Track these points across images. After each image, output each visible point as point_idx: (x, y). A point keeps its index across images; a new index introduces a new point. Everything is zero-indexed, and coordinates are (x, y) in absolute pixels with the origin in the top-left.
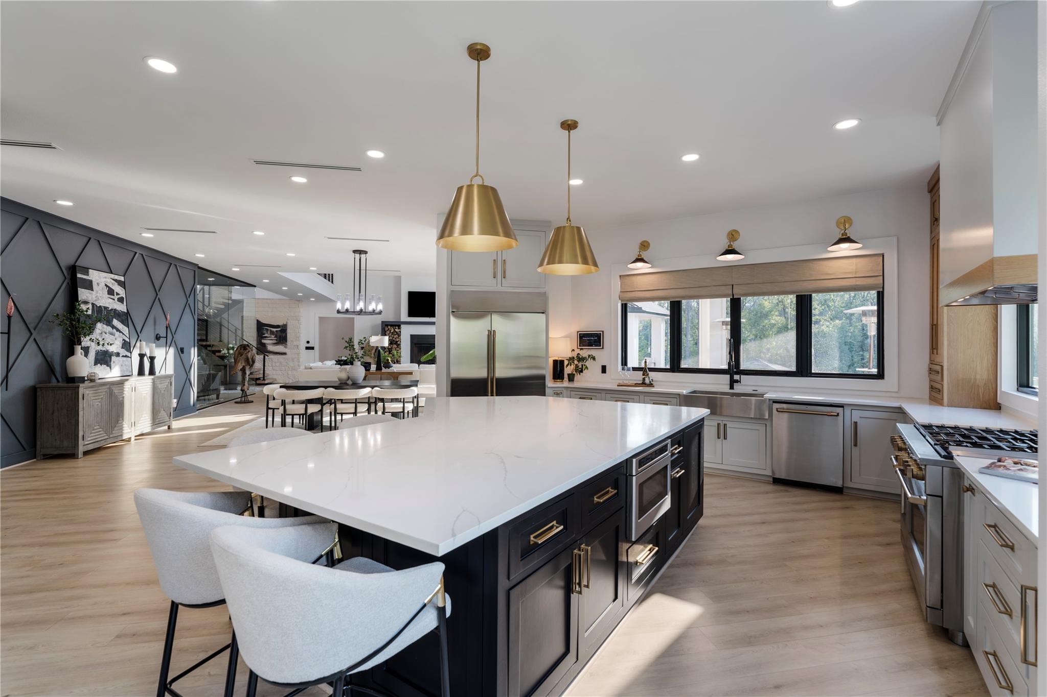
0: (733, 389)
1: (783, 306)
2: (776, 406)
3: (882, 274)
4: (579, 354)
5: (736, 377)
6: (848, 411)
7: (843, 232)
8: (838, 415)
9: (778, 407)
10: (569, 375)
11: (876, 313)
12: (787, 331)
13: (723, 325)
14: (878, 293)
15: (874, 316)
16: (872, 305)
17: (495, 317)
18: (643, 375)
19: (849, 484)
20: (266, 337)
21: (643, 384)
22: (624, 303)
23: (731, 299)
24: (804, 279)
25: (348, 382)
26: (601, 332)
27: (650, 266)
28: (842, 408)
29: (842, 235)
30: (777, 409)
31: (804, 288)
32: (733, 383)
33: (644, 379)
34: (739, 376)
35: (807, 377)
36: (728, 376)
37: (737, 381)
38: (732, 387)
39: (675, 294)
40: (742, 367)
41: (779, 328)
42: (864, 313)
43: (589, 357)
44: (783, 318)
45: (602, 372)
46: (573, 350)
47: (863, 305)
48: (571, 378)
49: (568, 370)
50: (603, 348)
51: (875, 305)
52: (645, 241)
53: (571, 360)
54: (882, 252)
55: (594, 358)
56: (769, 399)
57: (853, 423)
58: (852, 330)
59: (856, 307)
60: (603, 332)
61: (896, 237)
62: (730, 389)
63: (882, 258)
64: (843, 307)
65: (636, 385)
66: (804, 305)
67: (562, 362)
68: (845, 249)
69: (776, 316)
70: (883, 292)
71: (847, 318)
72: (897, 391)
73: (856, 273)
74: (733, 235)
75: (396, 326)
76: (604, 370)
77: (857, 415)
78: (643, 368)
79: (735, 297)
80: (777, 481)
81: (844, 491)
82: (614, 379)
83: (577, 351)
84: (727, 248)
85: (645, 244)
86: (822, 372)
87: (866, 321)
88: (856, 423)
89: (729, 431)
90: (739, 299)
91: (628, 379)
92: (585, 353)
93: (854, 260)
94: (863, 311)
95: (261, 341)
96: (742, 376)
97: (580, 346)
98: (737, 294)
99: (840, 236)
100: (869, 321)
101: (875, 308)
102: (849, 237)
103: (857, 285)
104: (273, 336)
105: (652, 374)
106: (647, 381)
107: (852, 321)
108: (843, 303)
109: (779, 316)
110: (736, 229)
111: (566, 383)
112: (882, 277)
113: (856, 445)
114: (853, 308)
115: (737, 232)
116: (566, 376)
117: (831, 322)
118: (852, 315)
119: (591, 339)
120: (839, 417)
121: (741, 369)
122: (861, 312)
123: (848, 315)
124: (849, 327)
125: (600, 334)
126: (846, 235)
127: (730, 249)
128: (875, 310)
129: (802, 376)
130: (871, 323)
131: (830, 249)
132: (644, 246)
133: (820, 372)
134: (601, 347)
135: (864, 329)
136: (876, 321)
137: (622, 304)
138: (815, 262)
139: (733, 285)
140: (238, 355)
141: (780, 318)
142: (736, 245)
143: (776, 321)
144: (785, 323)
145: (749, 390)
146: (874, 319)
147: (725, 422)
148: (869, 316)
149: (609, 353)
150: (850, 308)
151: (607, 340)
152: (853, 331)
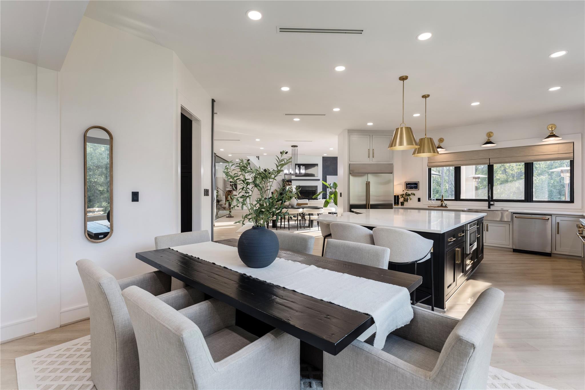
0: (490, 208)
1: (504, 168)
2: (515, 215)
3: (573, 152)
4: (407, 192)
5: (492, 203)
6: (554, 217)
7: (551, 132)
8: (549, 219)
9: (515, 216)
10: (401, 202)
11: (570, 171)
12: (507, 183)
13: (473, 178)
14: (571, 161)
15: (568, 173)
16: (567, 167)
17: (370, 176)
18: (441, 202)
19: (554, 252)
20: (228, 187)
21: (442, 206)
22: (429, 168)
23: (488, 165)
24: (529, 155)
25: (289, 206)
26: (418, 182)
27: (445, 150)
28: (551, 216)
29: (551, 133)
30: (516, 217)
31: (529, 159)
32: (490, 206)
33: (442, 204)
34: (493, 202)
35: (530, 202)
36: (487, 203)
37: (492, 205)
38: (489, 207)
39: (457, 163)
40: (494, 198)
41: (502, 181)
42: (562, 171)
43: (411, 194)
44: (505, 175)
45: (418, 201)
46: (404, 191)
47: (560, 167)
48: (402, 204)
49: (401, 200)
50: (419, 190)
51: (568, 167)
52: (441, 138)
53: (402, 195)
54: (573, 141)
55: (414, 195)
56: (511, 212)
57: (556, 223)
58: (552, 182)
59: (556, 168)
60: (419, 182)
61: (581, 134)
62: (489, 208)
63: (573, 144)
64: (546, 168)
65: (438, 207)
66: (529, 168)
67: (398, 196)
68: (552, 140)
69: (501, 174)
70: (573, 161)
71: (549, 175)
72: (581, 208)
73: (558, 151)
74: (489, 135)
75: (289, 181)
76: (419, 200)
77: (559, 219)
78: (441, 199)
79: (490, 164)
80: (515, 251)
81: (552, 255)
82: (425, 204)
83: (405, 192)
84: (487, 141)
85: (442, 140)
86: (539, 200)
87: (563, 175)
88: (558, 223)
89: (489, 227)
90: (493, 165)
91: (433, 204)
92: (410, 192)
93: (557, 145)
94: (561, 170)
95: (226, 189)
96: (495, 202)
97: (406, 189)
98: (492, 163)
99: (549, 134)
100: (566, 175)
101: (569, 168)
102: (554, 135)
103: (558, 157)
104: (231, 187)
105: (445, 202)
106: (444, 205)
107: (553, 177)
108: (546, 165)
109: (502, 174)
110: (491, 131)
111: (400, 206)
112: (573, 153)
113: (558, 233)
114: (554, 168)
115: (492, 133)
116: (400, 203)
117: (538, 177)
118: (553, 172)
119: (413, 186)
120: (549, 220)
121: (494, 199)
122: (560, 171)
123: (550, 173)
124: (551, 180)
125: (417, 183)
126: (553, 134)
127: (489, 141)
128: (569, 170)
129: (528, 202)
130: (567, 177)
131: (543, 140)
132: (441, 140)
133: (537, 200)
134: (418, 189)
135: (561, 182)
136: (570, 176)
137: (429, 169)
138: (535, 147)
139: (490, 159)
140: (228, 195)
141: (502, 175)
142: (492, 139)
143: (500, 177)
144: (506, 178)
145: (499, 209)
146: (569, 175)
147: (487, 223)
148: (565, 173)
149: (422, 192)
150: (551, 169)
151: (421, 186)
152: (554, 183)
